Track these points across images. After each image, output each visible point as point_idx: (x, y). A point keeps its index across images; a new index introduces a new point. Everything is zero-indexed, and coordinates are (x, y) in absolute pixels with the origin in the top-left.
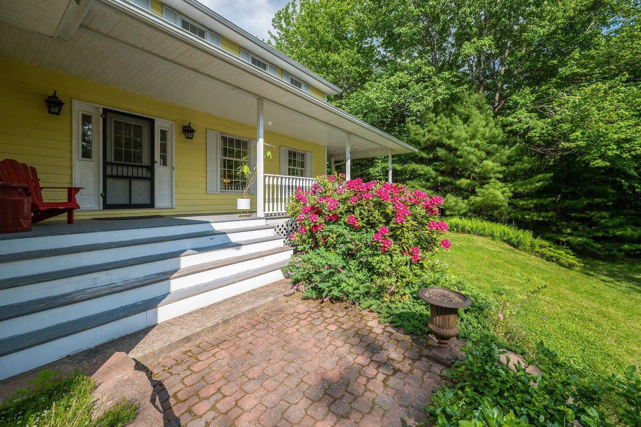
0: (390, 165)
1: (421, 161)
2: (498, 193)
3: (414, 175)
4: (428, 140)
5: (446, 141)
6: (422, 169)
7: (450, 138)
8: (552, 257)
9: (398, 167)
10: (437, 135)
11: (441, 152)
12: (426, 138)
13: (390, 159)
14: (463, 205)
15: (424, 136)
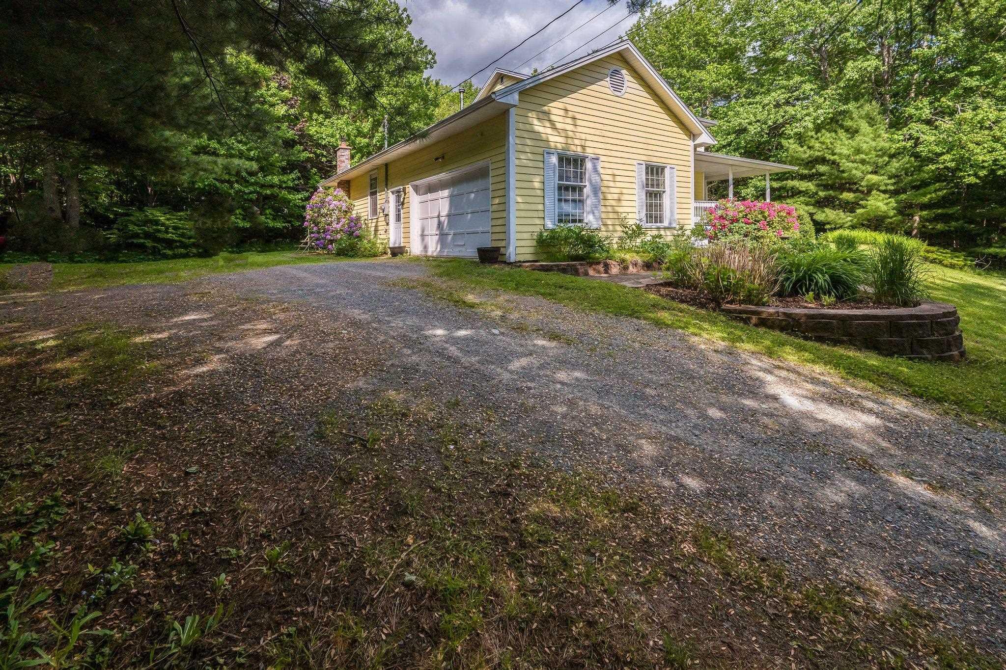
0: (768, 184)
1: (803, 177)
2: (880, 204)
3: (795, 193)
4: (810, 156)
5: (829, 157)
6: (803, 185)
7: (834, 154)
8: (935, 259)
9: (776, 185)
10: (819, 151)
11: (822, 168)
12: (807, 155)
13: (768, 178)
14: (846, 218)
15: (806, 153)
